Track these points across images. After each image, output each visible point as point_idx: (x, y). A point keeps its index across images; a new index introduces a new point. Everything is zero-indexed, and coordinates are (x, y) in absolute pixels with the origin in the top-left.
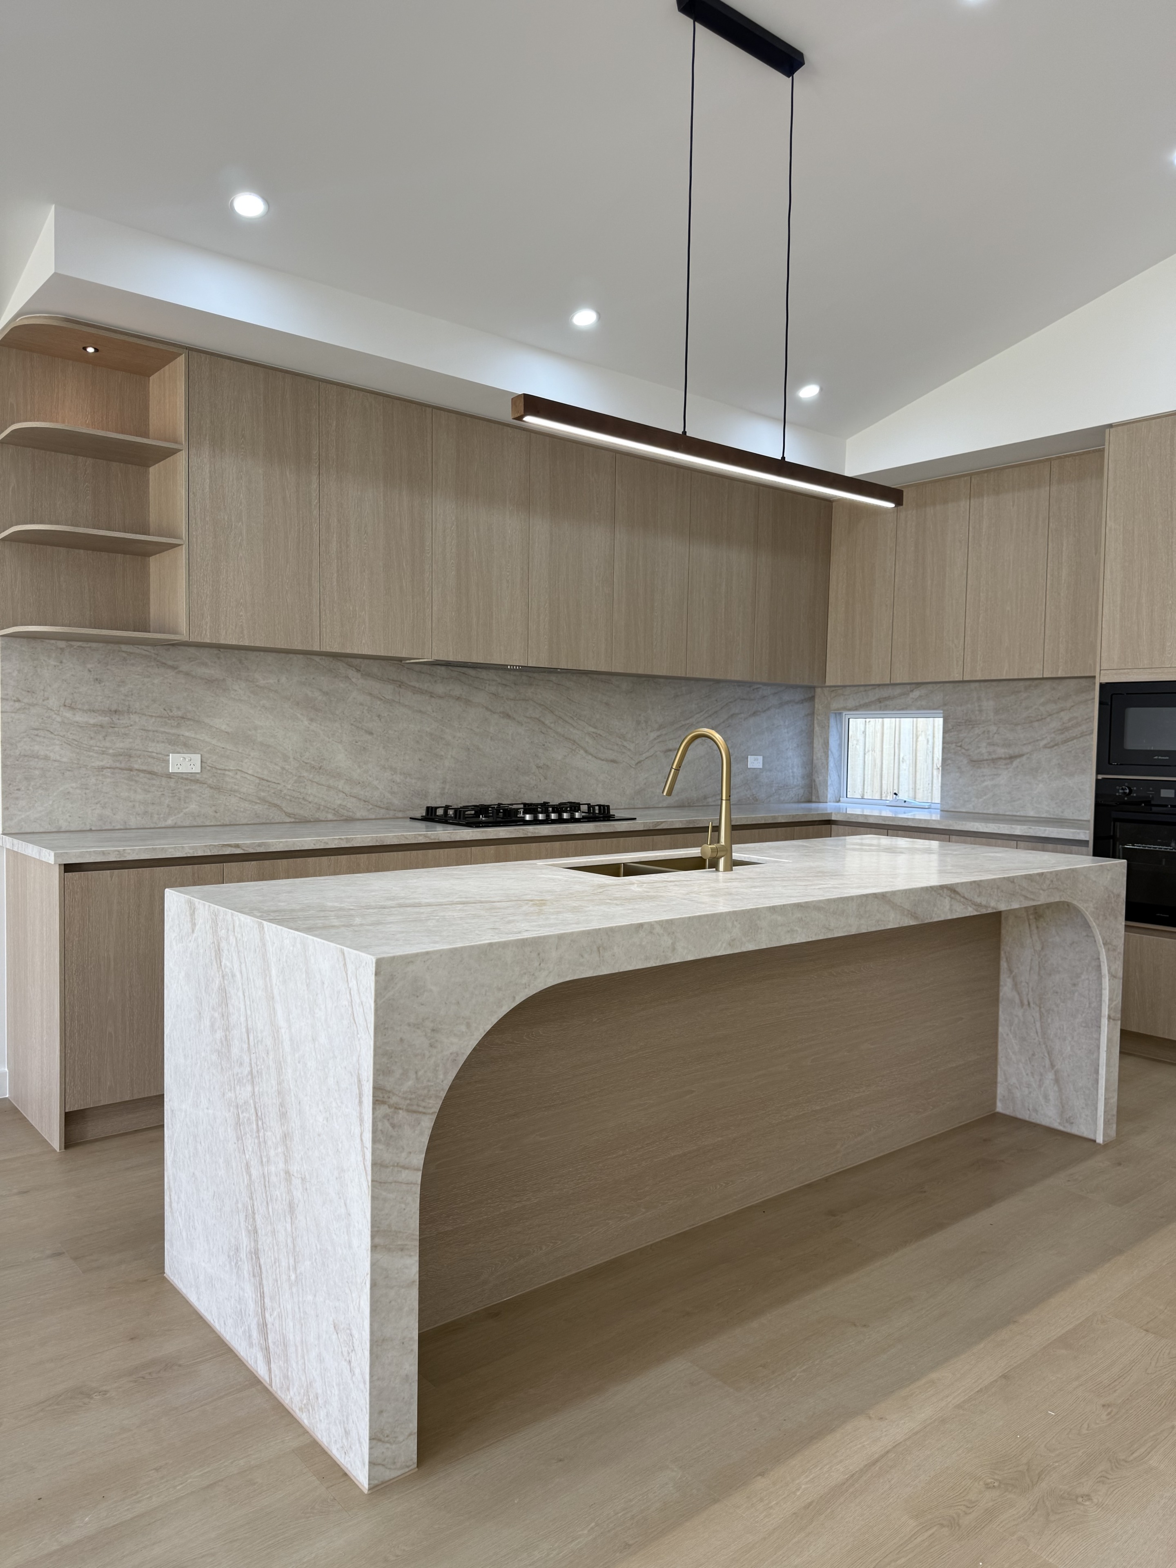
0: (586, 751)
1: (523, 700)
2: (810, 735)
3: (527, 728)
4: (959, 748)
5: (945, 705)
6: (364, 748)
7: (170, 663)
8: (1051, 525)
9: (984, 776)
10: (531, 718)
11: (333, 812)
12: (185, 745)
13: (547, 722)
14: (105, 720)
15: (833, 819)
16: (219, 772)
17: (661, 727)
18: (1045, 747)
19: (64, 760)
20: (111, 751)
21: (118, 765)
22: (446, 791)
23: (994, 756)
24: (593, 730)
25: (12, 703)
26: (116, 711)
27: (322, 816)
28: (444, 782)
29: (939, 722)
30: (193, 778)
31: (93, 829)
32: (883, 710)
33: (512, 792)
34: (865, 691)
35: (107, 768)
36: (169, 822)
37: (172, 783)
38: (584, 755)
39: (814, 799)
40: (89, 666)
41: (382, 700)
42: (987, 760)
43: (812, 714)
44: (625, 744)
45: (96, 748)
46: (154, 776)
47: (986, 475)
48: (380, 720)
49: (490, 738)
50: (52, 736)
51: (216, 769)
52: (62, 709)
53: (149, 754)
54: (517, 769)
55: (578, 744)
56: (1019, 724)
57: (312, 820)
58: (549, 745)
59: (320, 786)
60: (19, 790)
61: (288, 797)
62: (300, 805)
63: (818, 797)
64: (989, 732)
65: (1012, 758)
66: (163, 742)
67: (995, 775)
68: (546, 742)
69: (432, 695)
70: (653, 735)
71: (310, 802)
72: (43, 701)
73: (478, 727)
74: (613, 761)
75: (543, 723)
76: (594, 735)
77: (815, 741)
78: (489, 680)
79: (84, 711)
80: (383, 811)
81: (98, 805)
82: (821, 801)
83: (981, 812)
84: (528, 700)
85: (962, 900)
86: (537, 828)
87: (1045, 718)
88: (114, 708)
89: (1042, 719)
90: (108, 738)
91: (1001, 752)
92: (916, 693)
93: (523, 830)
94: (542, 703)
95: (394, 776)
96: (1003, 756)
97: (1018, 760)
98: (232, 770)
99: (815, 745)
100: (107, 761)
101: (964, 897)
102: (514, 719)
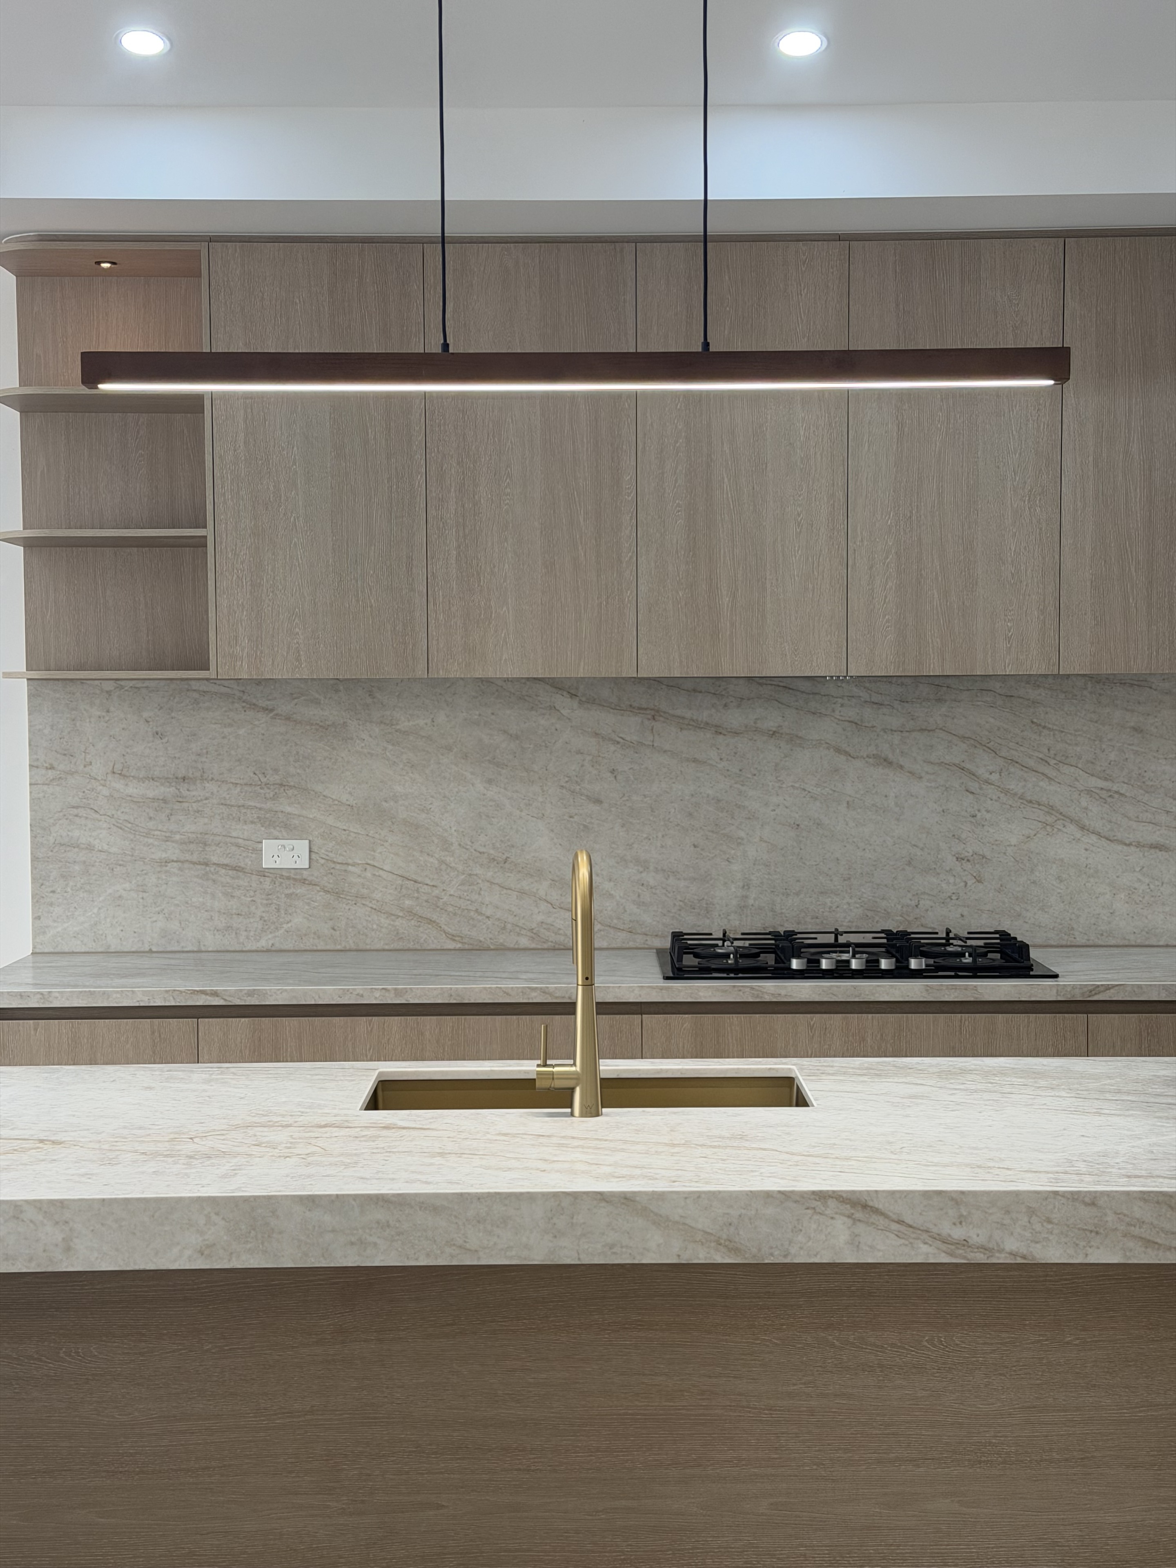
0: (1083, 828)
3: (932, 785)
6: (585, 826)
7: (262, 703)
10: (941, 764)
11: (529, 934)
12: (286, 826)
13: (981, 772)
14: (168, 791)
16: (338, 867)
19: (113, 850)
20: (178, 837)
21: (188, 857)
22: (751, 902)
25: (44, 771)
26: (184, 779)
27: (510, 940)
28: (746, 886)
30: (298, 877)
31: (154, 949)
35: (173, 861)
36: (263, 943)
37: (267, 884)
38: (1078, 834)
40: (145, 715)
41: (618, 743)
45: (156, 833)
46: (240, 874)
48: (615, 777)
50: (97, 816)
51: (334, 862)
52: (110, 777)
53: (233, 840)
55: (1062, 814)
57: (492, 947)
58: (988, 816)
59: (505, 891)
60: (53, 892)
61: (450, 909)
62: (471, 922)
66: (252, 822)
68: (979, 811)
69: (718, 730)
71: (488, 917)
72: (85, 766)
73: (817, 786)
74: (1158, 847)
75: (972, 773)
76: (1104, 794)
78: (842, 697)
79: (142, 780)
80: (623, 935)
81: (161, 916)
84: (933, 731)
86: (786, 987)
88: (182, 773)
90: (173, 818)
93: (752, 988)
94: (969, 735)
95: (644, 875)
98: (358, 864)
100: (173, 852)
102: (901, 767)
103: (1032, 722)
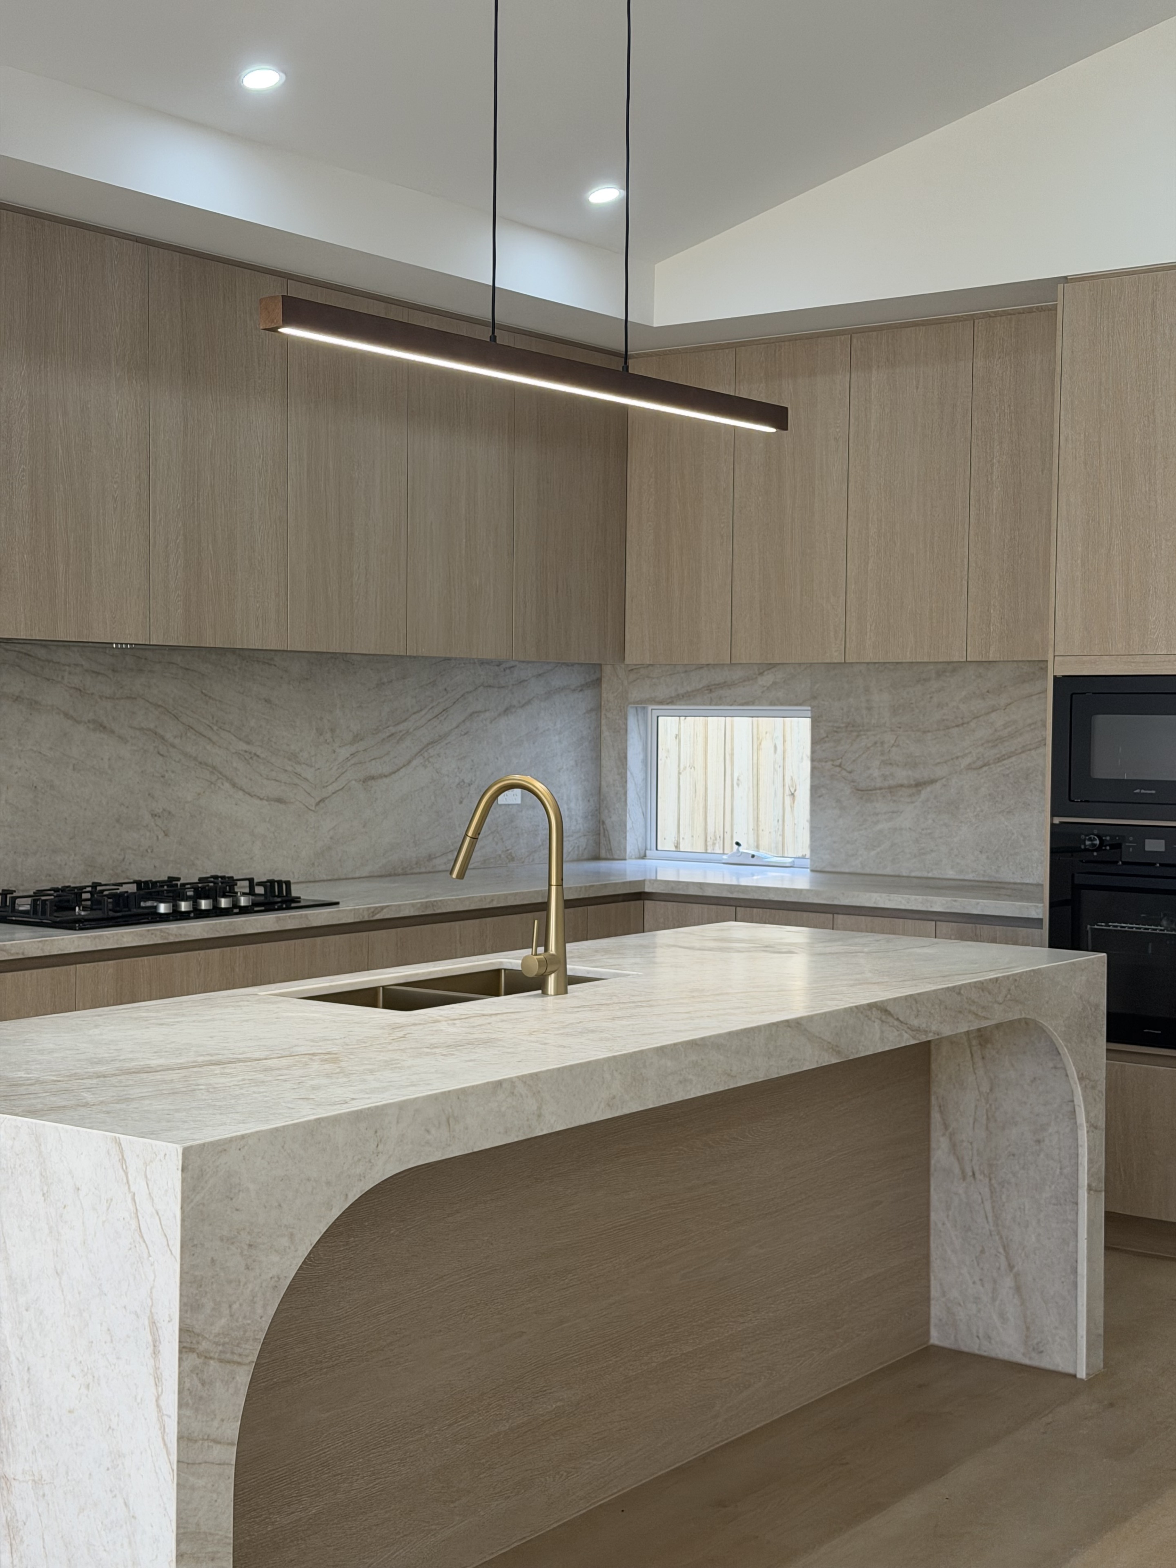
0: (234, 785)
1: (128, 698)
2: (596, 744)
3: (135, 748)
4: (838, 769)
5: (814, 698)
8: (975, 421)
9: (877, 814)
10: (141, 729)
13: (169, 736)
15: (647, 890)
17: (357, 738)
18: (969, 768)
23: (891, 782)
24: (245, 747)
29: (805, 724)
32: (716, 705)
33: (111, 862)
34: (686, 672)
38: (231, 791)
39: (603, 854)
42: (881, 789)
43: (597, 709)
44: (298, 769)
47: (875, 333)
49: (71, 767)
54: (118, 821)
55: (221, 773)
56: (929, 731)
58: (173, 775)
63: (610, 850)
64: (882, 743)
65: (919, 785)
67: (893, 812)
68: (167, 771)
70: (344, 753)
73: (51, 749)
74: (280, 800)
75: (162, 738)
76: (247, 756)
77: (603, 754)
78: (69, 665)
82: (616, 857)
83: (873, 872)
84: (135, 698)
85: (896, 1023)
86: (184, 927)
87: (968, 723)
89: (963, 724)
91: (902, 775)
92: (768, 679)
93: (161, 930)
94: (160, 703)
96: (906, 782)
97: (929, 789)
99: (603, 762)
101: (898, 1019)
102: (113, 732)
103: (202, 692)
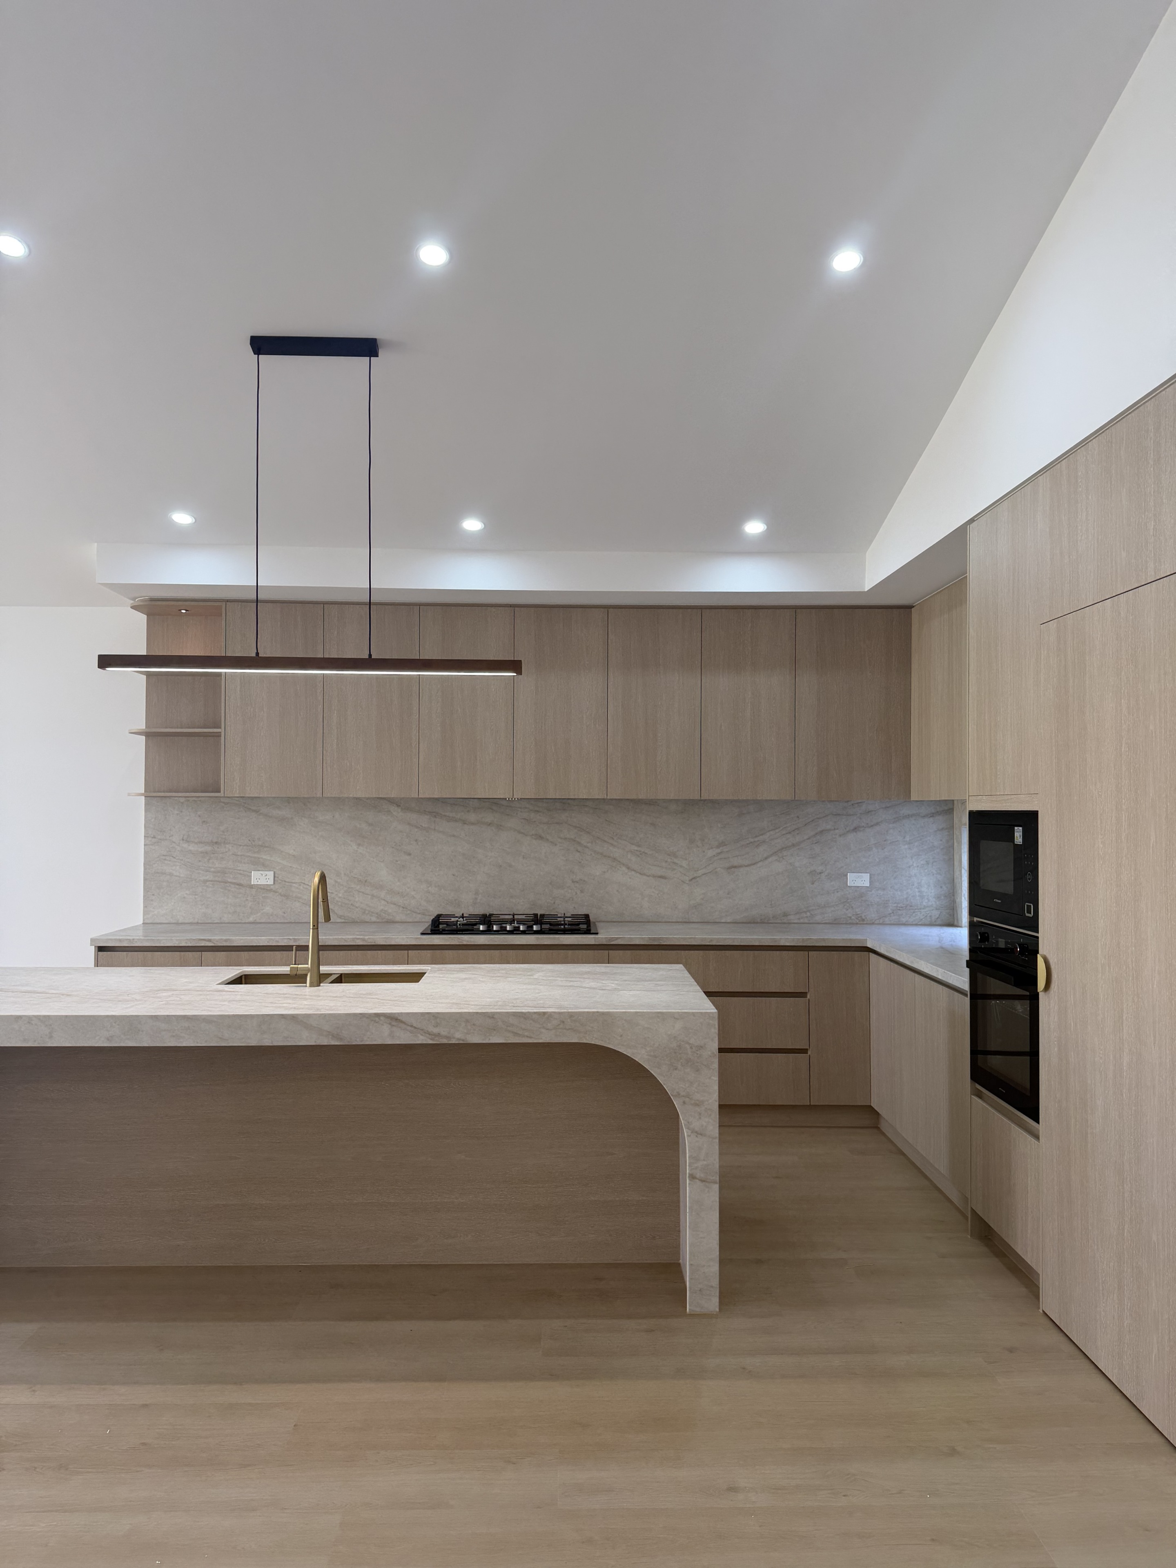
0: (628, 868)
1: (557, 823)
2: (947, 851)
3: (562, 848)
6: (403, 866)
7: (254, 808)
11: (376, 915)
12: (263, 865)
14: (208, 848)
16: (287, 884)
17: (722, 844)
19: (182, 876)
20: (212, 870)
21: (217, 879)
22: (478, 901)
25: (150, 839)
26: (216, 843)
27: (367, 918)
28: (477, 893)
30: (268, 888)
31: (199, 922)
35: (210, 881)
36: (251, 919)
37: (254, 891)
38: (626, 871)
39: (955, 922)
40: (199, 813)
41: (419, 827)
43: (950, 828)
44: (676, 861)
45: (202, 868)
46: (241, 887)
48: (417, 843)
49: (522, 857)
50: (175, 860)
51: (285, 881)
52: (181, 842)
53: (238, 871)
55: (619, 862)
57: (358, 921)
58: (586, 862)
59: (365, 895)
60: (153, 895)
61: (340, 904)
62: (349, 909)
66: (248, 863)
69: (464, 822)
70: (710, 853)
71: (357, 907)
72: (170, 837)
74: (661, 877)
75: (579, 843)
76: (638, 853)
77: (955, 858)
79: (196, 843)
80: (420, 916)
81: (203, 906)
84: (562, 823)
88: (215, 841)
90: (211, 861)
94: (578, 826)
95: (430, 888)
98: (297, 883)
100: (210, 877)
102: (548, 840)
103: (606, 820)
